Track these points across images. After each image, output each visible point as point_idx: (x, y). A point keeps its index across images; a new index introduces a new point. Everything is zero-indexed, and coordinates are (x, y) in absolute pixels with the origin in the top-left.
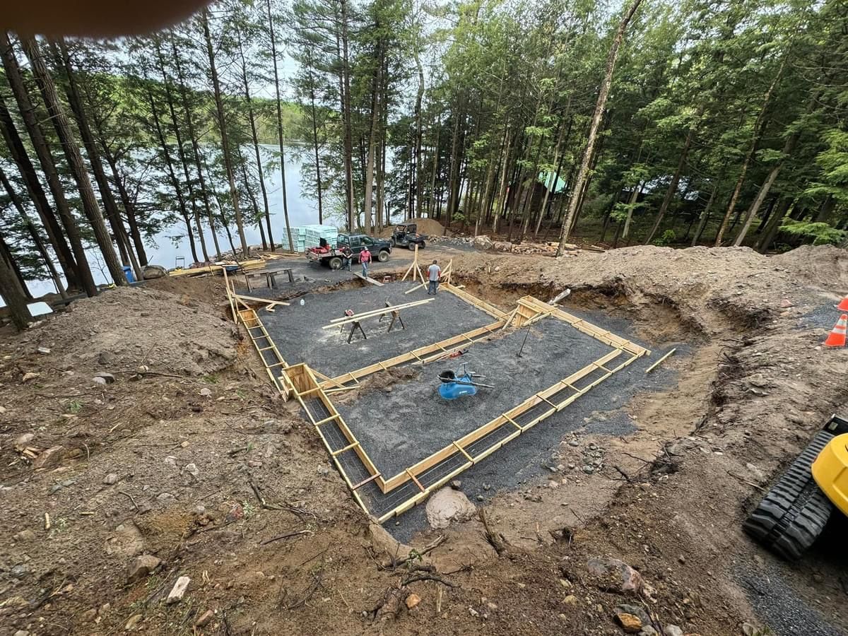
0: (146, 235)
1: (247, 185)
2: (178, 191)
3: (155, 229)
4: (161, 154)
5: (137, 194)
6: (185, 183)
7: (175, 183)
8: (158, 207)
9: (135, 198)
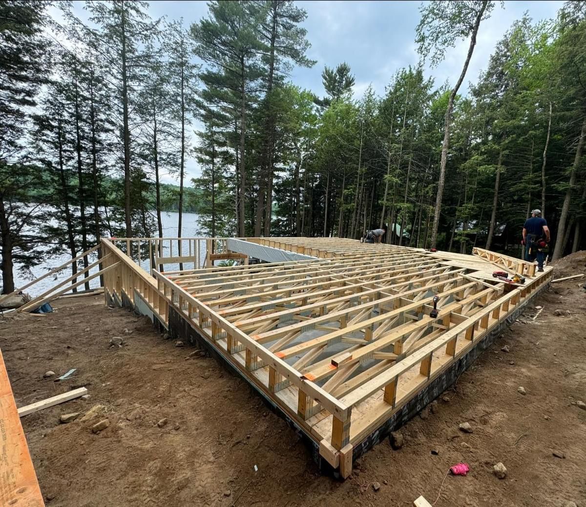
0: (22, 268)
1: (144, 225)
2: (70, 226)
3: (36, 261)
4: (59, 192)
5: (22, 226)
6: (79, 218)
7: (69, 218)
8: (44, 241)
9: (18, 231)
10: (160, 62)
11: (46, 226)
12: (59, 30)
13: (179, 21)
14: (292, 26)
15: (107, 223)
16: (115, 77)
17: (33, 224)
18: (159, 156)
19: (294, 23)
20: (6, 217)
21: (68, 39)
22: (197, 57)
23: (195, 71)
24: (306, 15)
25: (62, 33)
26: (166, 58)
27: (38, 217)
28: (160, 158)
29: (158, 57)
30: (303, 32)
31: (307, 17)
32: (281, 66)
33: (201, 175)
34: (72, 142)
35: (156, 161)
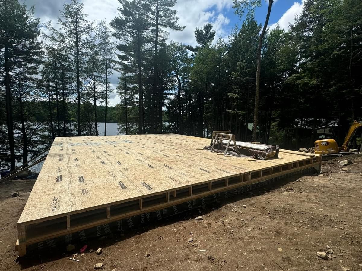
2: (53, 135)
5: (32, 135)
6: (57, 130)
7: (53, 130)
9: (31, 138)
10: (94, 44)
11: (43, 135)
12: (46, 38)
13: (104, 21)
14: (169, 10)
15: (71, 132)
16: (73, 56)
17: (38, 134)
18: (96, 94)
19: (169, 8)
20: (25, 131)
21: (51, 41)
22: (114, 38)
23: (113, 46)
24: (176, 2)
25: (48, 39)
26: (98, 42)
27: (40, 130)
28: (97, 95)
29: (93, 42)
30: (175, 12)
31: (176, 3)
32: (163, 34)
33: (120, 102)
34: (54, 91)
35: (95, 97)
